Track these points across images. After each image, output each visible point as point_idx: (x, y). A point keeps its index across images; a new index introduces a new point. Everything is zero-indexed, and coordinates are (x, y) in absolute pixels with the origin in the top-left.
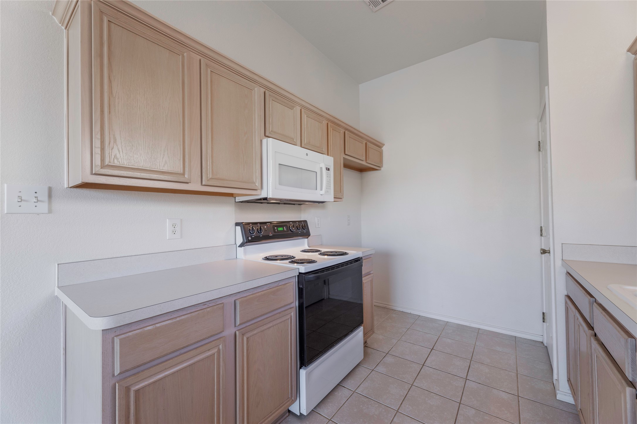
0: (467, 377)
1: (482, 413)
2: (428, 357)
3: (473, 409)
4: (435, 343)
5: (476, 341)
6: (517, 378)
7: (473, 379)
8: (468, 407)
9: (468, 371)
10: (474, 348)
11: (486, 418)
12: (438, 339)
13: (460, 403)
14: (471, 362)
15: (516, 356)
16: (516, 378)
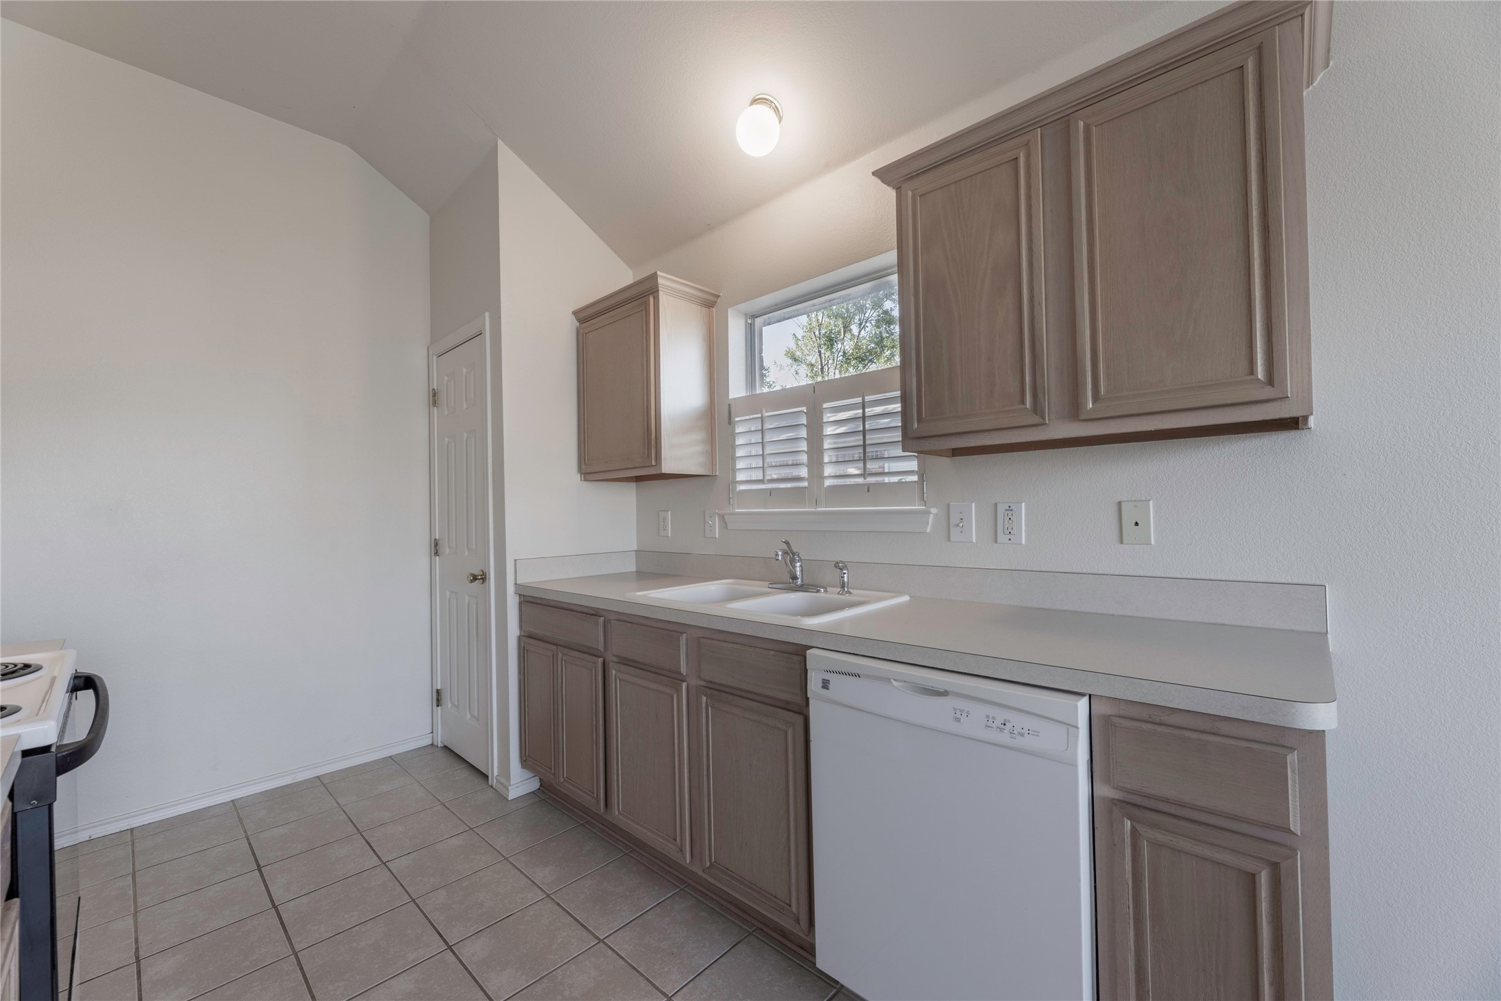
0: (381, 861)
1: (454, 884)
2: (266, 886)
3: (439, 891)
4: (254, 854)
5: (335, 799)
6: (448, 809)
7: (394, 855)
8: (431, 894)
9: (374, 851)
10: (345, 812)
11: (464, 884)
12: (250, 844)
13: (414, 901)
14: (362, 836)
15: (419, 782)
16: (447, 811)
